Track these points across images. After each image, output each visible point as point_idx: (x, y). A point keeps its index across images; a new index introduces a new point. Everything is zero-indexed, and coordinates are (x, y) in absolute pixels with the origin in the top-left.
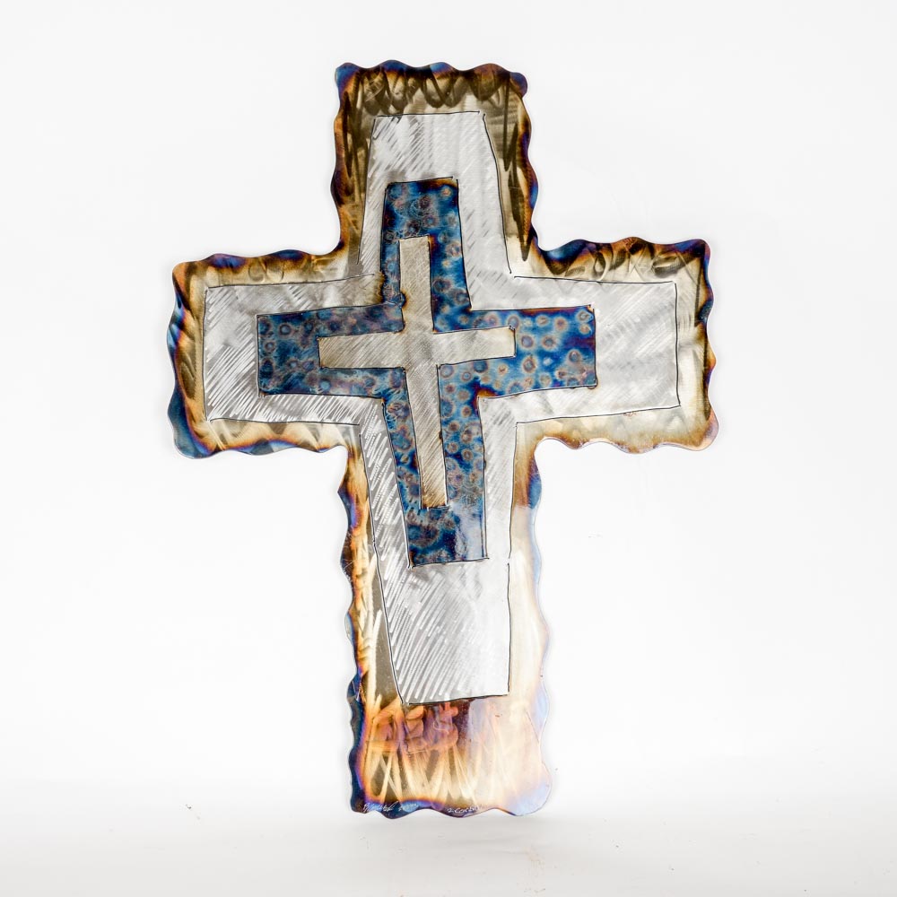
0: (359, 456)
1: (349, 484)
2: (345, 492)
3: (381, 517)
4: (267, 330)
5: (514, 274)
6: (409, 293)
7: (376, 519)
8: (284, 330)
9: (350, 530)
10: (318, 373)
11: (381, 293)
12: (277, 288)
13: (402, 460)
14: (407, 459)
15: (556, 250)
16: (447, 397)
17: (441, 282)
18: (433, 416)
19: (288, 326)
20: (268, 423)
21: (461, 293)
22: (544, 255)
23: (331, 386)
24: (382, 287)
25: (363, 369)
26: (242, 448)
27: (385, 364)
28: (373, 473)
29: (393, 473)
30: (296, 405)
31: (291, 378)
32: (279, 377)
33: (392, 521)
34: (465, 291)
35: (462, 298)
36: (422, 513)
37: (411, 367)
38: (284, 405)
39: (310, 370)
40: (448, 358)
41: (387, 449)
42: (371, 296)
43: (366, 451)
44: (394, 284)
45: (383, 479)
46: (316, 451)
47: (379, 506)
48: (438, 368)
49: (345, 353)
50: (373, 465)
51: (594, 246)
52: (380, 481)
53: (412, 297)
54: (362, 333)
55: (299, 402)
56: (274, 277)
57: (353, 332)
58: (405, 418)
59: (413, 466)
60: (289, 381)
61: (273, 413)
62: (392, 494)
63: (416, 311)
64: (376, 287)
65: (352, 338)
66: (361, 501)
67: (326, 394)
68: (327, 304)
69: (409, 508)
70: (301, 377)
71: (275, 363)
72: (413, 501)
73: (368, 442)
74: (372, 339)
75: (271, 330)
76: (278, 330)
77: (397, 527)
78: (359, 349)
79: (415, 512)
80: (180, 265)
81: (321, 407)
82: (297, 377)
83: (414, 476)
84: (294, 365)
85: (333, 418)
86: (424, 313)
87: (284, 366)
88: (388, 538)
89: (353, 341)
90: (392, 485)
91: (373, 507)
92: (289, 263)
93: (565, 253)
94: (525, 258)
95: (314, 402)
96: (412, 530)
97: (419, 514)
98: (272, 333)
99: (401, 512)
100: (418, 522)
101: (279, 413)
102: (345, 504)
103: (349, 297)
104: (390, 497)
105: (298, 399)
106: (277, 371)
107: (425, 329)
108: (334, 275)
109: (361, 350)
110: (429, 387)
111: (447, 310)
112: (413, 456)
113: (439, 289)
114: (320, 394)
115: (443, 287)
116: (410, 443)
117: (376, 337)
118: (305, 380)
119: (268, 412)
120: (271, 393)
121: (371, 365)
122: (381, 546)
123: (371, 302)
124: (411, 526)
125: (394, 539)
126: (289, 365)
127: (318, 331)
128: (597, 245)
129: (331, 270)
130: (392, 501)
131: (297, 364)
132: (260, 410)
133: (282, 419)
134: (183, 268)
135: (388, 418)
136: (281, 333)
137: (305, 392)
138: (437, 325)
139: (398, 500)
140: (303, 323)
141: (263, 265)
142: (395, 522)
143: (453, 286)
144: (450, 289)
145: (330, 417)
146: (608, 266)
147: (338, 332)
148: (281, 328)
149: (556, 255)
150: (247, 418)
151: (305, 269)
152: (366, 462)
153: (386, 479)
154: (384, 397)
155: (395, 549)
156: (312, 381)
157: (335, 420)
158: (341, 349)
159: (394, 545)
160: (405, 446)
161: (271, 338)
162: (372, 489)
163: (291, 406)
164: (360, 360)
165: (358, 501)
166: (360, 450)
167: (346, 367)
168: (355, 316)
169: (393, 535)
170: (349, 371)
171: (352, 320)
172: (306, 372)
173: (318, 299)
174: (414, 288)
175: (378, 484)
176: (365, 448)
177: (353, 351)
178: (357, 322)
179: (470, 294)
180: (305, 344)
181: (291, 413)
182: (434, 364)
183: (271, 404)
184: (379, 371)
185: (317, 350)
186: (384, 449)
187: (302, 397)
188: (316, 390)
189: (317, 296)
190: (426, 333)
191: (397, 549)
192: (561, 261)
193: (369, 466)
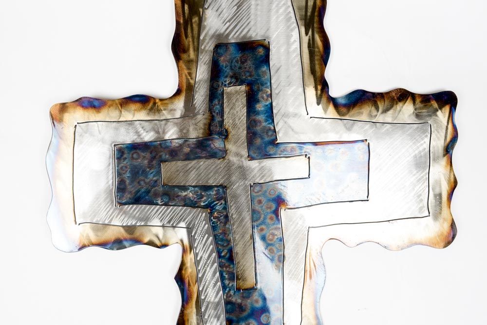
0: (191, 251)
1: (183, 272)
2: (180, 278)
3: (206, 296)
4: (122, 156)
5: (310, 115)
6: (230, 129)
7: (203, 297)
8: (135, 156)
9: (183, 306)
10: (160, 189)
11: (209, 129)
12: (130, 124)
13: (223, 254)
14: (226, 254)
15: (342, 97)
16: (257, 207)
17: (255, 121)
18: (246, 223)
19: (138, 154)
20: (122, 226)
21: (270, 129)
22: (333, 101)
23: (170, 199)
24: (210, 125)
25: (194, 187)
26: (103, 245)
27: (211, 182)
28: (201, 264)
29: (216, 264)
30: (144, 213)
31: (140, 192)
32: (131, 192)
33: (214, 299)
34: (273, 128)
35: (270, 133)
36: (237, 293)
37: (231, 185)
38: (135, 213)
39: (154, 187)
40: (258, 179)
41: (212, 246)
42: (201, 131)
43: (196, 248)
44: (219, 121)
45: (209, 268)
46: (158, 247)
47: (205, 288)
48: (251, 186)
49: (181, 174)
50: (201, 258)
51: (371, 94)
52: (206, 270)
53: (232, 132)
54: (194, 159)
55: (146, 210)
56: (127, 116)
57: (188, 158)
58: (225, 223)
59: (231, 259)
60: (138, 194)
61: (126, 219)
62: (215, 279)
63: (235, 143)
64: (205, 124)
65: (186, 162)
66: (192, 284)
67: (166, 204)
68: (167, 137)
69: (228, 289)
70: (148, 192)
71: (128, 181)
72: (230, 285)
73: (197, 241)
74: (202, 163)
75: (125, 156)
76: (131, 156)
77: (218, 303)
78: (192, 171)
79: (232, 292)
80: (56, 105)
81: (163, 215)
82: (144, 192)
83: (232, 266)
84: (142, 183)
85: (171, 224)
86: (242, 144)
87: (135, 183)
88: (211, 312)
89: (187, 165)
90: (215, 273)
91: (200, 289)
92: (138, 105)
93: (349, 100)
94: (318, 104)
95: (157, 210)
96: (229, 306)
97: (234, 294)
98: (125, 159)
99: (221, 292)
100: (234, 300)
101: (131, 219)
102: (180, 286)
103: (184, 131)
104: (213, 282)
105: (145, 209)
106: (130, 188)
107: (242, 156)
108: (173, 114)
109: (193, 172)
110: (244, 200)
111: (258, 141)
112: (231, 251)
113: (253, 126)
114: (162, 205)
115: (256, 124)
116: (229, 241)
117: (205, 162)
118: (150, 194)
119: (122, 218)
120: (125, 204)
121: (201, 183)
122: (206, 317)
123: (201, 136)
124: (227, 303)
125: (216, 313)
126: (139, 183)
127: (161, 156)
128: (373, 93)
129: (171, 110)
130: (215, 285)
131: (145, 183)
132: (117, 217)
133: (133, 223)
134: (58, 107)
135: (213, 223)
136: (133, 158)
137: (151, 203)
138: (251, 153)
139: (219, 284)
140: (149, 151)
141: (119, 106)
142: (217, 300)
143: (264, 124)
144: (261, 127)
145: (169, 222)
146: (380, 110)
147: (177, 158)
148: (133, 154)
149: (343, 101)
150: (106, 222)
151: (151, 109)
152: (196, 255)
153: (211, 268)
154: (210, 207)
155: (216, 319)
156: (156, 195)
157: (173, 224)
158: (178, 171)
159: (215, 317)
160: (225, 244)
161: (125, 163)
162: (200, 276)
163: (140, 214)
164: (192, 179)
165: (189, 285)
166: (191, 248)
167: (182, 185)
168: (189, 146)
169: (215, 310)
170: (184, 188)
171: (187, 150)
172: (152, 189)
173: (161, 133)
174: (234, 126)
175: (205, 272)
176: (195, 246)
177: (187, 172)
178: (191, 151)
179: (277, 130)
180: (150, 167)
181: (141, 220)
182: (248, 183)
183: (125, 213)
184: (207, 188)
185: (159, 172)
186: (210, 246)
187: (148, 207)
188: (159, 202)
189: (160, 130)
190: (243, 159)
191: (218, 320)
192: (345, 106)
193: (198, 259)
